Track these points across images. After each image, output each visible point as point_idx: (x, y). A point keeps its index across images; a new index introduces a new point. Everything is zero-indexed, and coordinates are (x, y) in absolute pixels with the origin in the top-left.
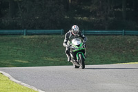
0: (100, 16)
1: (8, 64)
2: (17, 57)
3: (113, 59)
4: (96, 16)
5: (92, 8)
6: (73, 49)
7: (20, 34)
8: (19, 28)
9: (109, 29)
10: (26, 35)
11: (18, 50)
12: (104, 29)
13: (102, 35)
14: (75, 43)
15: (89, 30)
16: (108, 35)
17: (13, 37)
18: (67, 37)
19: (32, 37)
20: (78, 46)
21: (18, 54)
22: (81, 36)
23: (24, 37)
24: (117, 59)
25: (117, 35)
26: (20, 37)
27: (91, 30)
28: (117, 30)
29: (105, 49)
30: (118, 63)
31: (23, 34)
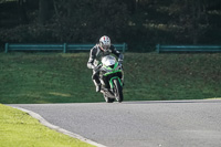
0: (184, 23)
1: (38, 99)
2: (53, 88)
3: (206, 91)
4: (178, 22)
5: (172, 9)
6: (104, 72)
7: (57, 51)
8: (56, 41)
9: (199, 43)
10: (67, 52)
11: (53, 76)
12: (192, 44)
13: (188, 52)
14: (106, 62)
15: (167, 44)
16: (197, 52)
17: (46, 56)
18: (94, 54)
19: (76, 55)
20: (112, 67)
21: (54, 83)
22: (114, 52)
23: (64, 55)
24: (212, 92)
25: (211, 53)
26: (57, 55)
27: (171, 44)
28: (213, 44)
29: (193, 76)
30: (213, 97)
31: (62, 51)
